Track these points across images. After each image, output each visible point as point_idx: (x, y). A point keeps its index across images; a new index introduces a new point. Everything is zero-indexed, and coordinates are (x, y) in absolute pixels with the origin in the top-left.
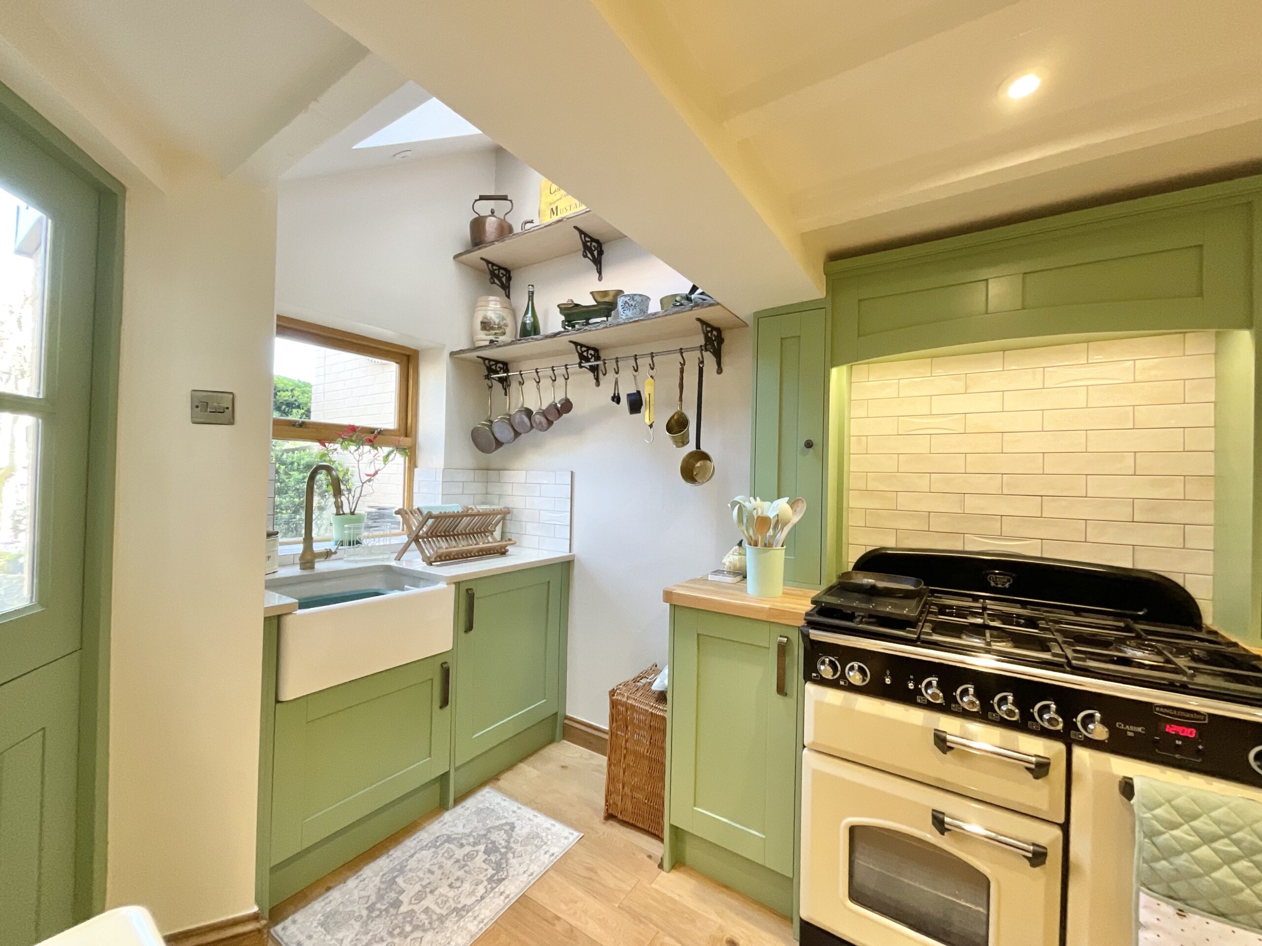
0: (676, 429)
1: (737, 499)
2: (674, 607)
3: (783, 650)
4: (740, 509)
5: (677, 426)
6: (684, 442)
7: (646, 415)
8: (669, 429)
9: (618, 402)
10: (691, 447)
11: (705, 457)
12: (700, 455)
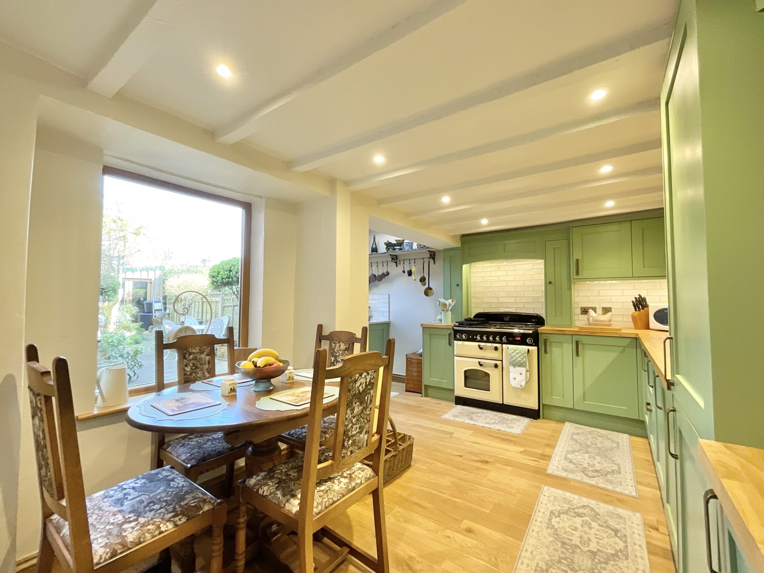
0: (422, 280)
1: (439, 300)
2: (423, 328)
3: (450, 334)
4: (439, 302)
5: (423, 280)
6: (425, 285)
7: (413, 277)
8: (420, 281)
9: (404, 273)
10: (427, 286)
11: (431, 289)
12: (429, 288)
